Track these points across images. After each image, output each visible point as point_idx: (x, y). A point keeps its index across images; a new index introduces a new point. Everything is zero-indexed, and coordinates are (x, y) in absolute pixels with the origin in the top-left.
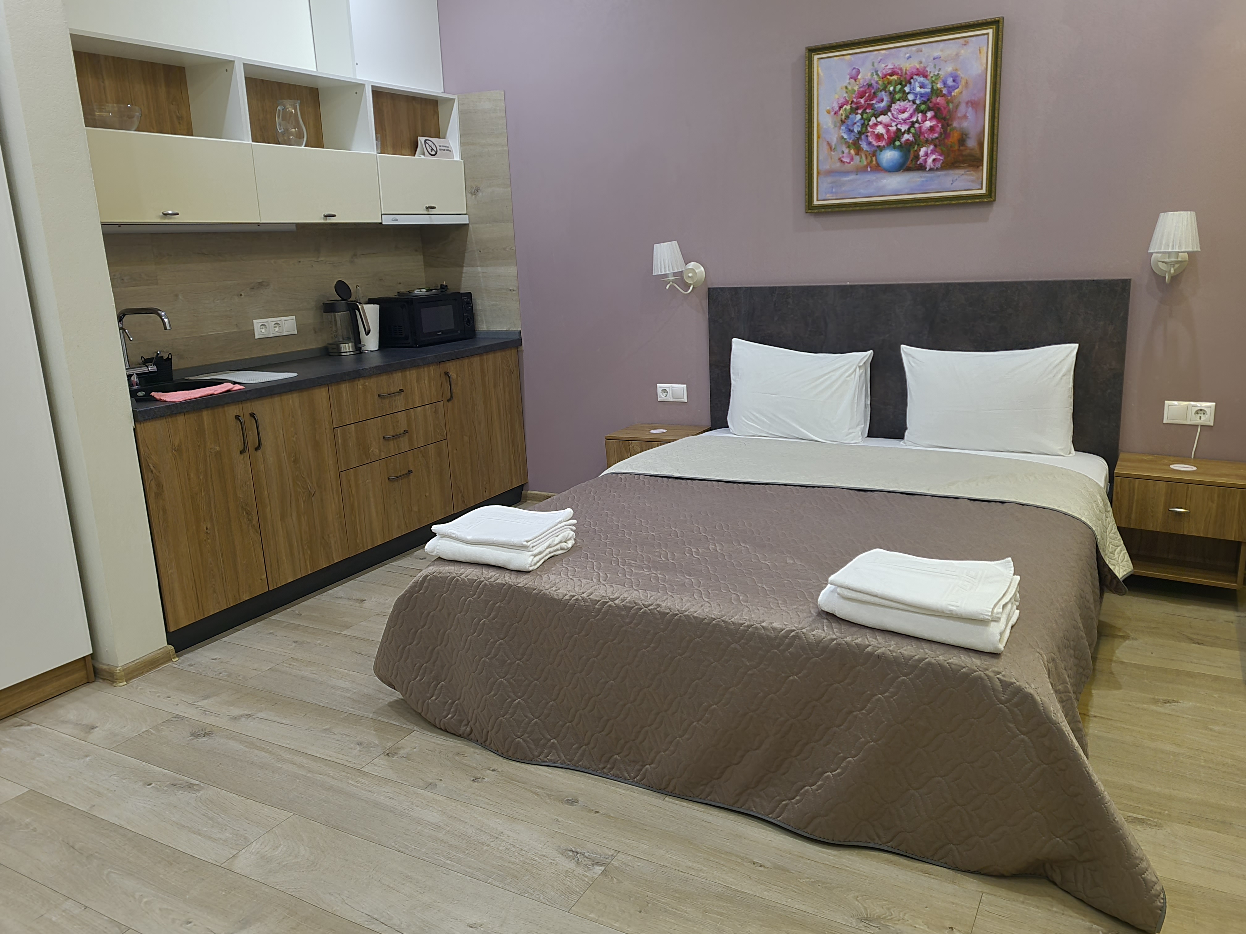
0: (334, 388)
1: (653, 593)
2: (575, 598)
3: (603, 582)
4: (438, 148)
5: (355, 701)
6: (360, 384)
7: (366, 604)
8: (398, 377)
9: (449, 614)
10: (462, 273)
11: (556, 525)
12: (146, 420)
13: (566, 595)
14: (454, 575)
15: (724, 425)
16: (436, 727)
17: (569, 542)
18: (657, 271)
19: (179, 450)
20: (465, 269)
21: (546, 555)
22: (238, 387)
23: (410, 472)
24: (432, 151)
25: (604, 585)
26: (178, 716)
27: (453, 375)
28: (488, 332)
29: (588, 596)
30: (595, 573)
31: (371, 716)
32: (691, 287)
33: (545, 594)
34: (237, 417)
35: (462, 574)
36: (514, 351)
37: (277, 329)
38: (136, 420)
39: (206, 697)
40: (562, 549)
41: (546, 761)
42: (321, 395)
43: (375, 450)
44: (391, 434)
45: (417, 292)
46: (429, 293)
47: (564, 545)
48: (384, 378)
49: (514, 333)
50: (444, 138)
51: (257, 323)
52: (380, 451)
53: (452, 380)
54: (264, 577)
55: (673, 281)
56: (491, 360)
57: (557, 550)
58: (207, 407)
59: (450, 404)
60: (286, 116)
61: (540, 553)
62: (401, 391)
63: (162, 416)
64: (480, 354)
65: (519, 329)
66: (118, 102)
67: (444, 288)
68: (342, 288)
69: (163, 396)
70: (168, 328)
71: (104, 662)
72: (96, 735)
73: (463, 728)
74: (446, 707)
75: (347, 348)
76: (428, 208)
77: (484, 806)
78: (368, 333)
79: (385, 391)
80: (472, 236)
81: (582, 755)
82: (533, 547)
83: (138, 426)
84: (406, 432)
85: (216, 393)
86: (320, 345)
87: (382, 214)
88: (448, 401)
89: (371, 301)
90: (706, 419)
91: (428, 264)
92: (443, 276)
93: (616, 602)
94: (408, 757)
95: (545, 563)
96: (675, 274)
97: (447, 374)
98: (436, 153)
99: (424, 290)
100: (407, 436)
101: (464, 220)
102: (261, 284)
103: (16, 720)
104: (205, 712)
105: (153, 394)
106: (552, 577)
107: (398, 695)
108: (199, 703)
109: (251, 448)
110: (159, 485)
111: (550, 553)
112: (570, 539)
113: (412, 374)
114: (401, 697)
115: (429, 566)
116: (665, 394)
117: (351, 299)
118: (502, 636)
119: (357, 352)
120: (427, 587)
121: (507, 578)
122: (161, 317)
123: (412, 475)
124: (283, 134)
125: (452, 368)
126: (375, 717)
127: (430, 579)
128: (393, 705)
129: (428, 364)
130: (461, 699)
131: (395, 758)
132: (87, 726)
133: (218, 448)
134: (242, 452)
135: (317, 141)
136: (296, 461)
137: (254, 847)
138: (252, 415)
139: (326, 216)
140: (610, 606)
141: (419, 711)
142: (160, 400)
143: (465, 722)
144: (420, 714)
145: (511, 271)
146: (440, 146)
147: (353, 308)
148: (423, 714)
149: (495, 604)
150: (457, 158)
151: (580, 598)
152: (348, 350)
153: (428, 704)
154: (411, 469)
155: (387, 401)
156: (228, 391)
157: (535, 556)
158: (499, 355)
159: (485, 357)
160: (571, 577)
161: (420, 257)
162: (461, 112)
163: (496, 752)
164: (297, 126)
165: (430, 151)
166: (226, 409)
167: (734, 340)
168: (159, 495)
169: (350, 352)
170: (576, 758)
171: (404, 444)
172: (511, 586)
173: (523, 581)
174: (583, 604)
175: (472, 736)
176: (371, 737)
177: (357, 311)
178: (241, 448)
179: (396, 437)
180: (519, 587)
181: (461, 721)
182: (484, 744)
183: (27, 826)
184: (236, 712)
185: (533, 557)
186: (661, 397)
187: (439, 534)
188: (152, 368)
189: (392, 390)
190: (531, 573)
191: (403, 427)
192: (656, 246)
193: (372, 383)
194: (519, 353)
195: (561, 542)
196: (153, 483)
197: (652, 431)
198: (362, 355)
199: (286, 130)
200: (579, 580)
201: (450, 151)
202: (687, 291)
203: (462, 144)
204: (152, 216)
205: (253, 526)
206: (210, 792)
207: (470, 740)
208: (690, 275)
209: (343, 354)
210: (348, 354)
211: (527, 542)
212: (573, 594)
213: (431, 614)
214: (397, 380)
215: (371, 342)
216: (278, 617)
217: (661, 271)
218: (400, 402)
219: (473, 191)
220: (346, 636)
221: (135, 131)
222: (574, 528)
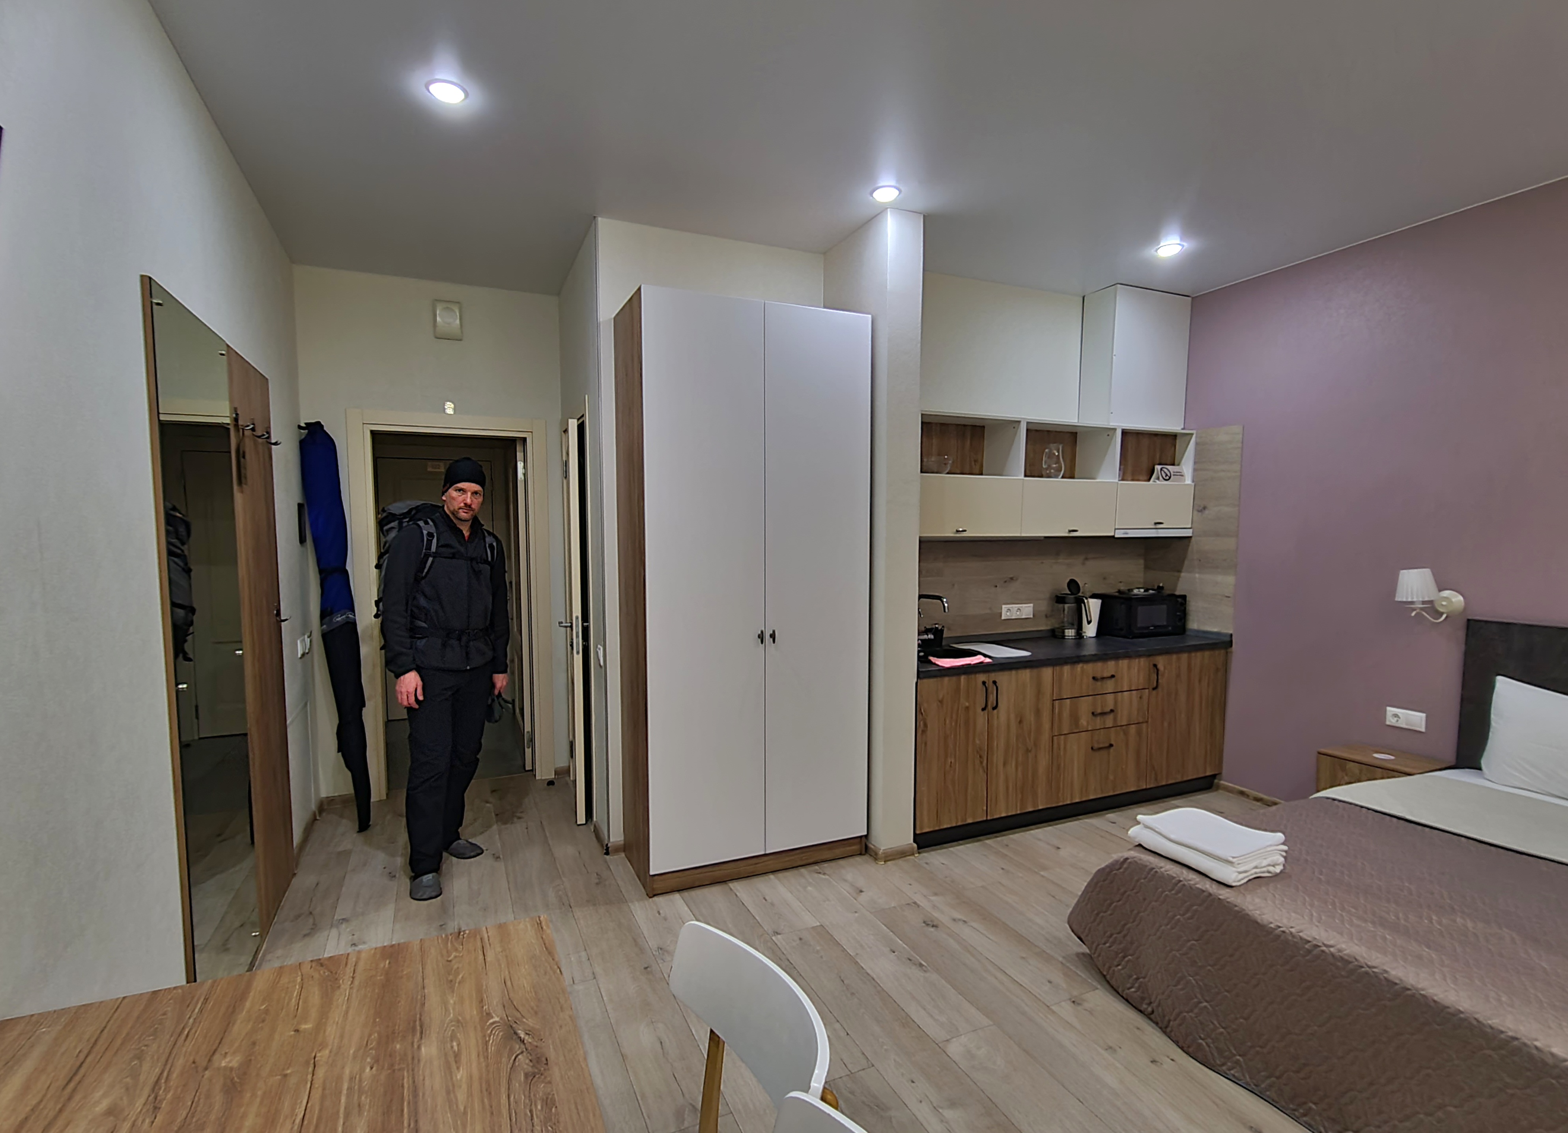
0: (1058, 668)
1: (1379, 955)
2: (1282, 929)
3: (1317, 924)
4: (1172, 473)
5: (1047, 940)
6: (1079, 667)
7: (1062, 853)
8: (1111, 664)
9: (1145, 899)
10: (1179, 577)
11: (1265, 848)
12: (925, 678)
13: (1271, 923)
14: (1153, 866)
15: (1476, 766)
16: (1118, 993)
17: (1277, 867)
18: (1402, 596)
19: (941, 702)
20: (1183, 574)
21: (1252, 875)
22: (988, 660)
23: (1111, 745)
24: (1166, 476)
25: (1317, 926)
26: (915, 903)
27: (1161, 667)
28: (1198, 631)
29: (1298, 932)
30: (1307, 911)
31: (1061, 959)
32: (1444, 616)
33: (1248, 915)
34: (984, 683)
35: (1161, 868)
36: (1223, 652)
37: (1018, 613)
38: (918, 677)
39: (936, 894)
40: (1269, 872)
41: (1227, 1074)
42: (1047, 673)
43: (1083, 722)
44: (1099, 711)
45: (1136, 591)
46: (1146, 593)
47: (1271, 869)
48: (1099, 665)
49: (1225, 635)
50: (1178, 465)
51: (1005, 607)
52: (1088, 725)
53: (1159, 672)
54: (985, 808)
55: (1422, 609)
56: (1199, 658)
57: (1263, 872)
58: (964, 673)
59: (1154, 692)
60: (1050, 455)
61: (1245, 872)
62: (1113, 676)
63: (935, 677)
64: (1190, 652)
65: (1231, 632)
66: (939, 455)
67: (1160, 588)
68: (1073, 585)
69: (938, 661)
70: (947, 610)
71: (873, 843)
72: (863, 898)
73: (1145, 1006)
74: (1131, 981)
75: (1070, 633)
76: (1156, 524)
77: (1161, 1092)
78: (1089, 622)
79: (1099, 676)
80: (1194, 546)
81: (1271, 1086)
82: (1239, 864)
83: (919, 681)
84: (1112, 711)
85: (972, 663)
86: (1049, 628)
87: (1115, 529)
88: (1154, 689)
89: (1094, 596)
90: (1449, 754)
91: (1147, 568)
92: (1161, 579)
93: (1332, 949)
94: (1091, 1012)
95: (1250, 882)
96: (1424, 602)
97: (1155, 666)
98: (1170, 478)
99: (1142, 590)
100: (1111, 716)
101: (1188, 533)
102: (1012, 579)
103: (816, 867)
104: (934, 907)
105: (932, 659)
106: (1257, 900)
107: (1085, 949)
108: (931, 898)
109: (989, 707)
110: (925, 725)
111: (1256, 873)
112: (1278, 865)
113: (1124, 663)
114: (1088, 951)
115: (1130, 850)
116: (1396, 719)
117: (1080, 594)
118: (1196, 937)
119: (1078, 637)
120: (1126, 869)
121: (1208, 886)
122: (942, 602)
123: (1112, 750)
124: (1047, 469)
125: (1161, 661)
126: (1064, 962)
127: (1130, 863)
128: (1080, 956)
129: (1139, 656)
130: (1146, 979)
131: (1079, 1008)
132: (858, 888)
133: (967, 704)
134: (983, 709)
135: (1070, 475)
136: (1020, 722)
137: (963, 1039)
138: (995, 682)
139: (1070, 531)
140: (1323, 951)
141: (1105, 973)
142: (935, 664)
143: (1147, 1001)
144: (1104, 976)
145: (1230, 579)
146: (1174, 472)
147: (1080, 602)
148: (1108, 977)
149: (1192, 905)
150: (1188, 481)
151: (1287, 931)
152: (1070, 635)
153: (1114, 971)
154: (1112, 742)
155: (1099, 683)
156: (982, 663)
157: (1240, 873)
158: (1207, 654)
159: (1193, 654)
160: (1279, 906)
161: (1142, 562)
162: (1197, 444)
163: (1176, 1043)
164: (1058, 462)
165: (1164, 476)
166: (977, 675)
167: (1499, 678)
168: (923, 732)
169: (1072, 636)
170: (1263, 1086)
171: (1109, 721)
172: (1210, 894)
173: (1224, 894)
174: (1290, 938)
175: (1152, 1016)
176: (1058, 978)
177: (1083, 605)
178: (983, 706)
179: (1103, 714)
180: (1219, 899)
181: (1143, 999)
182: (1165, 1029)
183: (818, 952)
184: (957, 916)
185: (1237, 874)
186: (1390, 721)
187: (1143, 824)
188: (931, 636)
189: (1105, 675)
190: (1234, 888)
191: (1110, 706)
192: (1402, 572)
193: (1091, 669)
194: (1227, 656)
195: (1269, 865)
196: (922, 723)
197: (1376, 755)
198: (1082, 639)
199: (1049, 467)
200: (1288, 912)
201: (1182, 476)
202: (1437, 619)
203: (1195, 470)
204: (949, 533)
205: (983, 767)
206: (934, 976)
207: (1151, 1019)
208: (1444, 603)
209: (1066, 637)
210: (1070, 638)
211: (1234, 858)
212: (1280, 925)
213: (1127, 893)
214: (1110, 667)
215: (1090, 630)
216: (991, 842)
217: (1407, 598)
218: (1110, 686)
219: (1200, 508)
220: (1043, 876)
221: (948, 473)
222: (1284, 854)
